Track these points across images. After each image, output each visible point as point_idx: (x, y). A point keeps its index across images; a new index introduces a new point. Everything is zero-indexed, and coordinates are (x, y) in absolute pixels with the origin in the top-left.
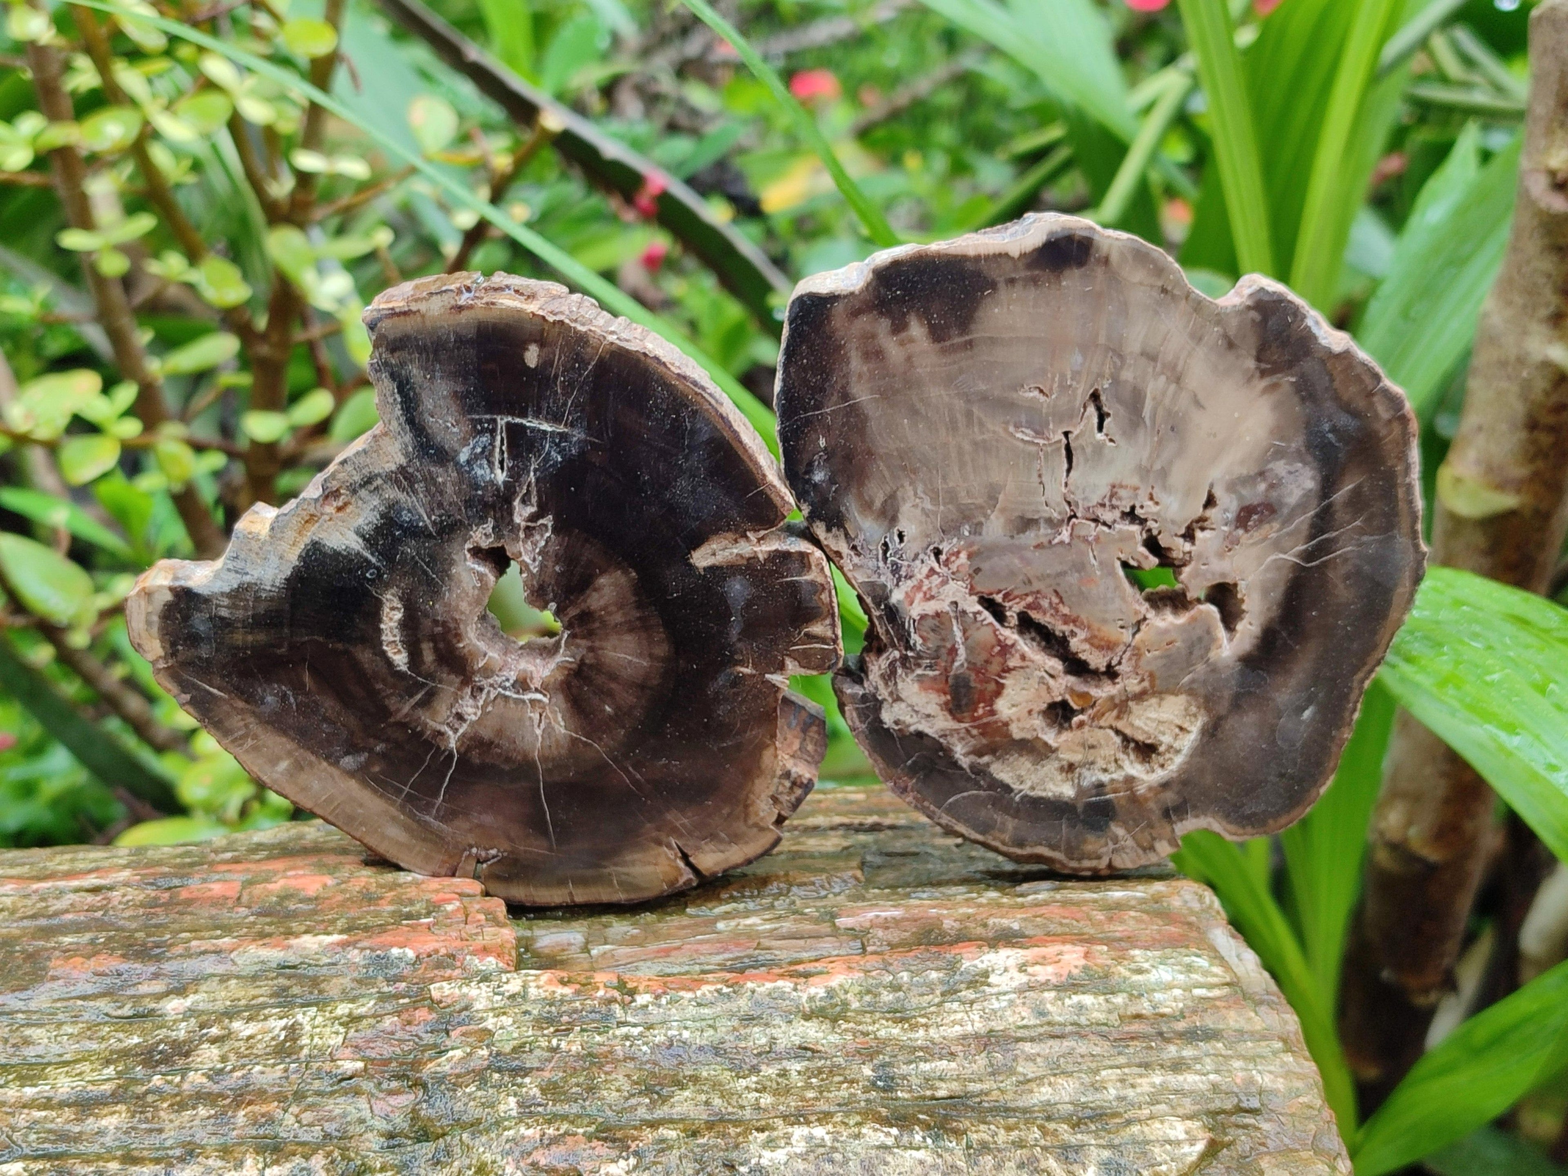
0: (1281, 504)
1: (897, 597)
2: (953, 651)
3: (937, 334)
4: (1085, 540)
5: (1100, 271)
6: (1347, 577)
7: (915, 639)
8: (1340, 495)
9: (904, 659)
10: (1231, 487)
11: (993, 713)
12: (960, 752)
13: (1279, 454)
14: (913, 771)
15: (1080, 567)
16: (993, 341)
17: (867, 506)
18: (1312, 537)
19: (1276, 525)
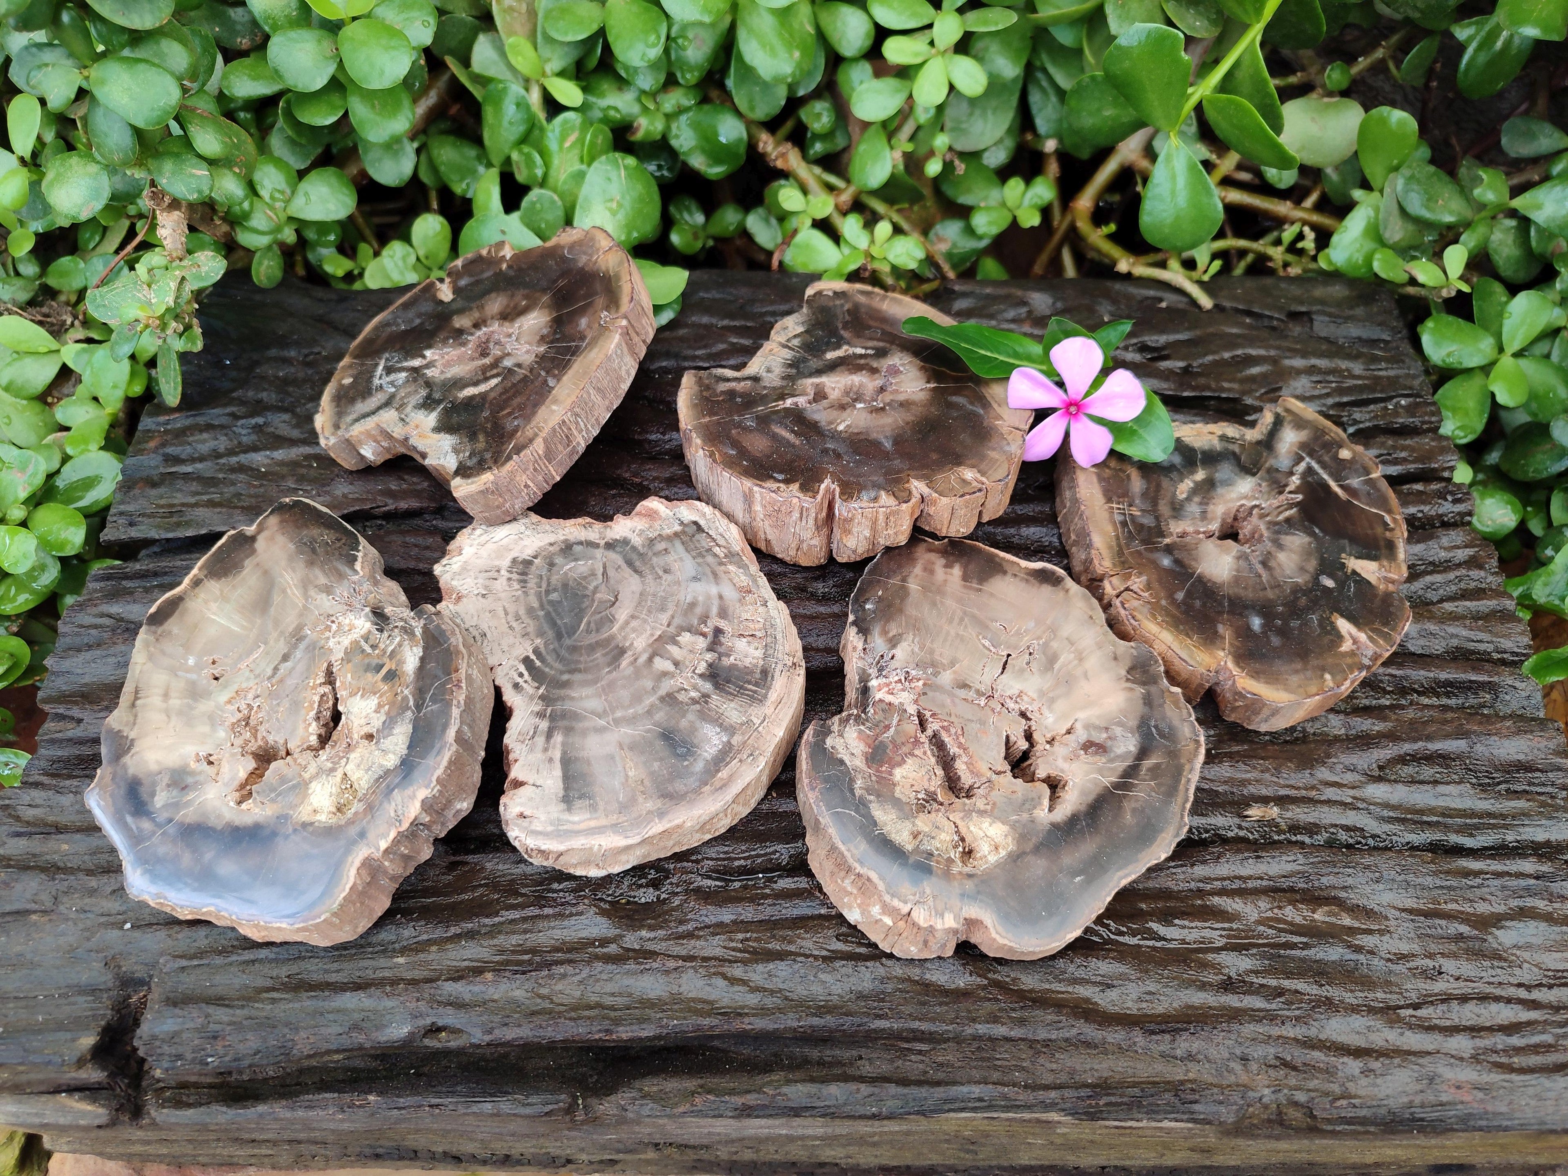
0: (1111, 751)
1: (873, 683)
2: (888, 727)
3: (965, 578)
4: (993, 710)
5: (1062, 594)
6: (1134, 810)
7: (871, 710)
8: (1148, 763)
9: (858, 717)
10: (1087, 727)
11: (891, 774)
12: (859, 783)
13: (1120, 724)
14: (826, 780)
15: (983, 723)
16: (992, 595)
17: (884, 632)
18: (1122, 777)
19: (1104, 760)
